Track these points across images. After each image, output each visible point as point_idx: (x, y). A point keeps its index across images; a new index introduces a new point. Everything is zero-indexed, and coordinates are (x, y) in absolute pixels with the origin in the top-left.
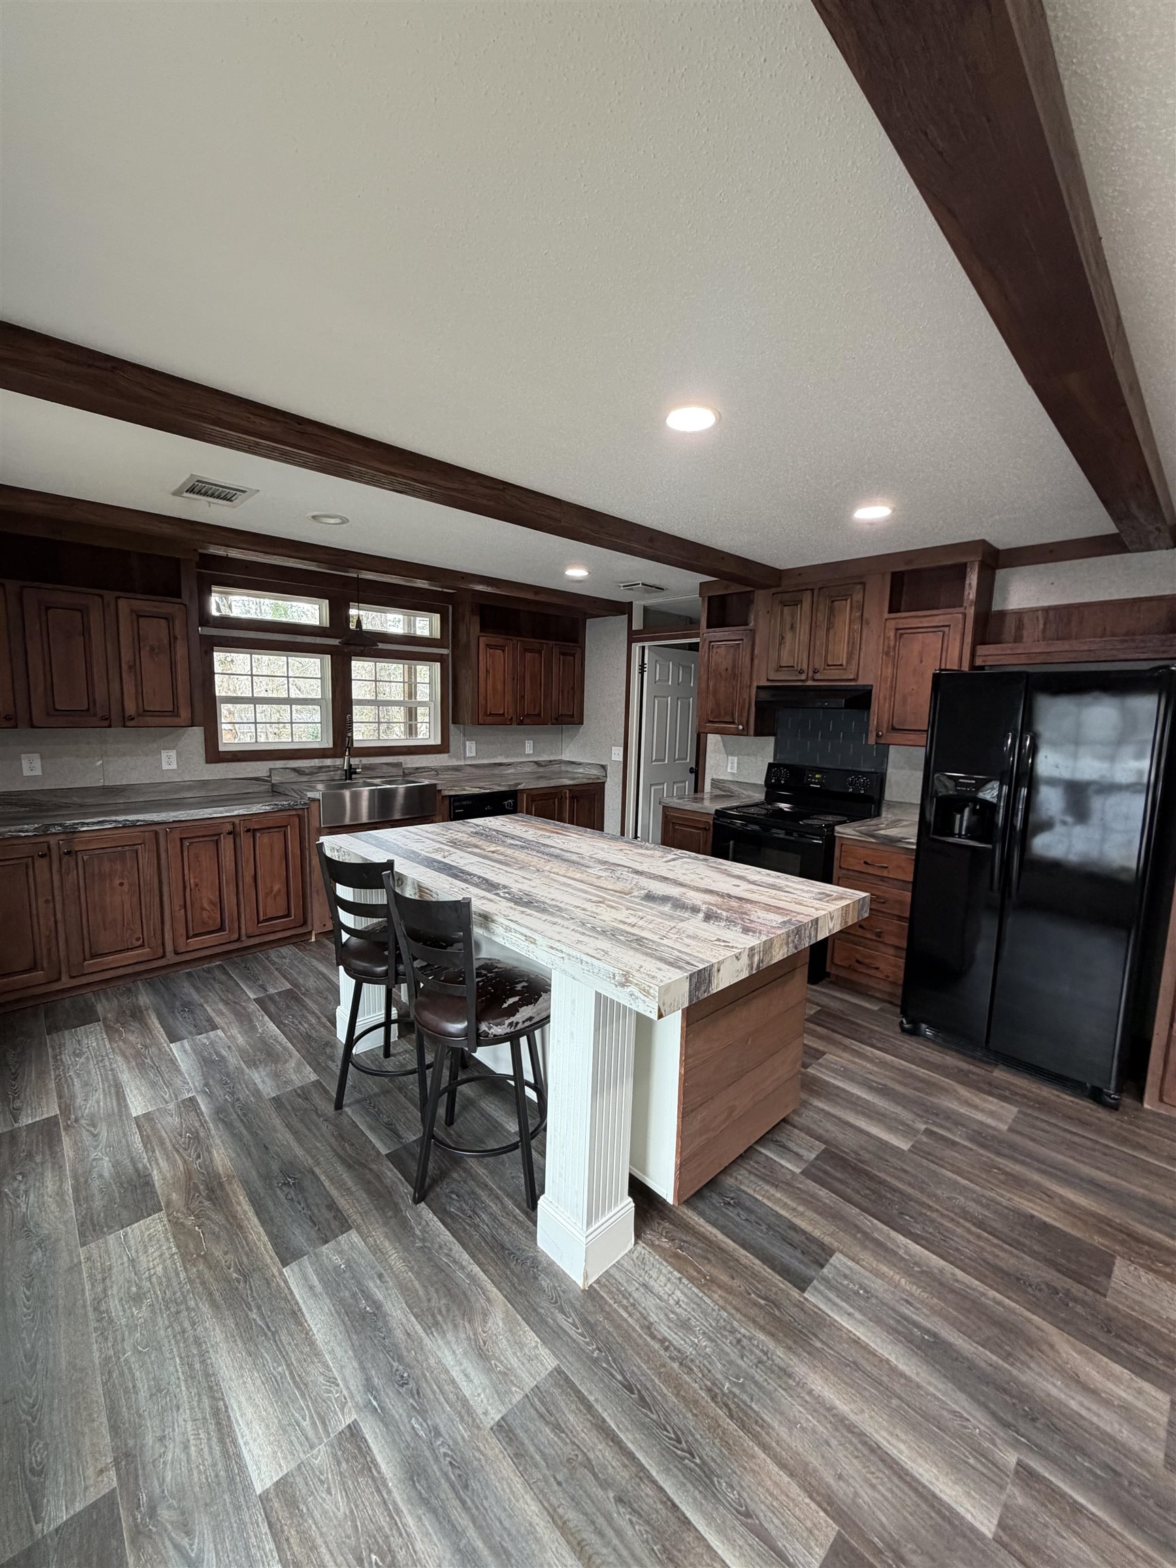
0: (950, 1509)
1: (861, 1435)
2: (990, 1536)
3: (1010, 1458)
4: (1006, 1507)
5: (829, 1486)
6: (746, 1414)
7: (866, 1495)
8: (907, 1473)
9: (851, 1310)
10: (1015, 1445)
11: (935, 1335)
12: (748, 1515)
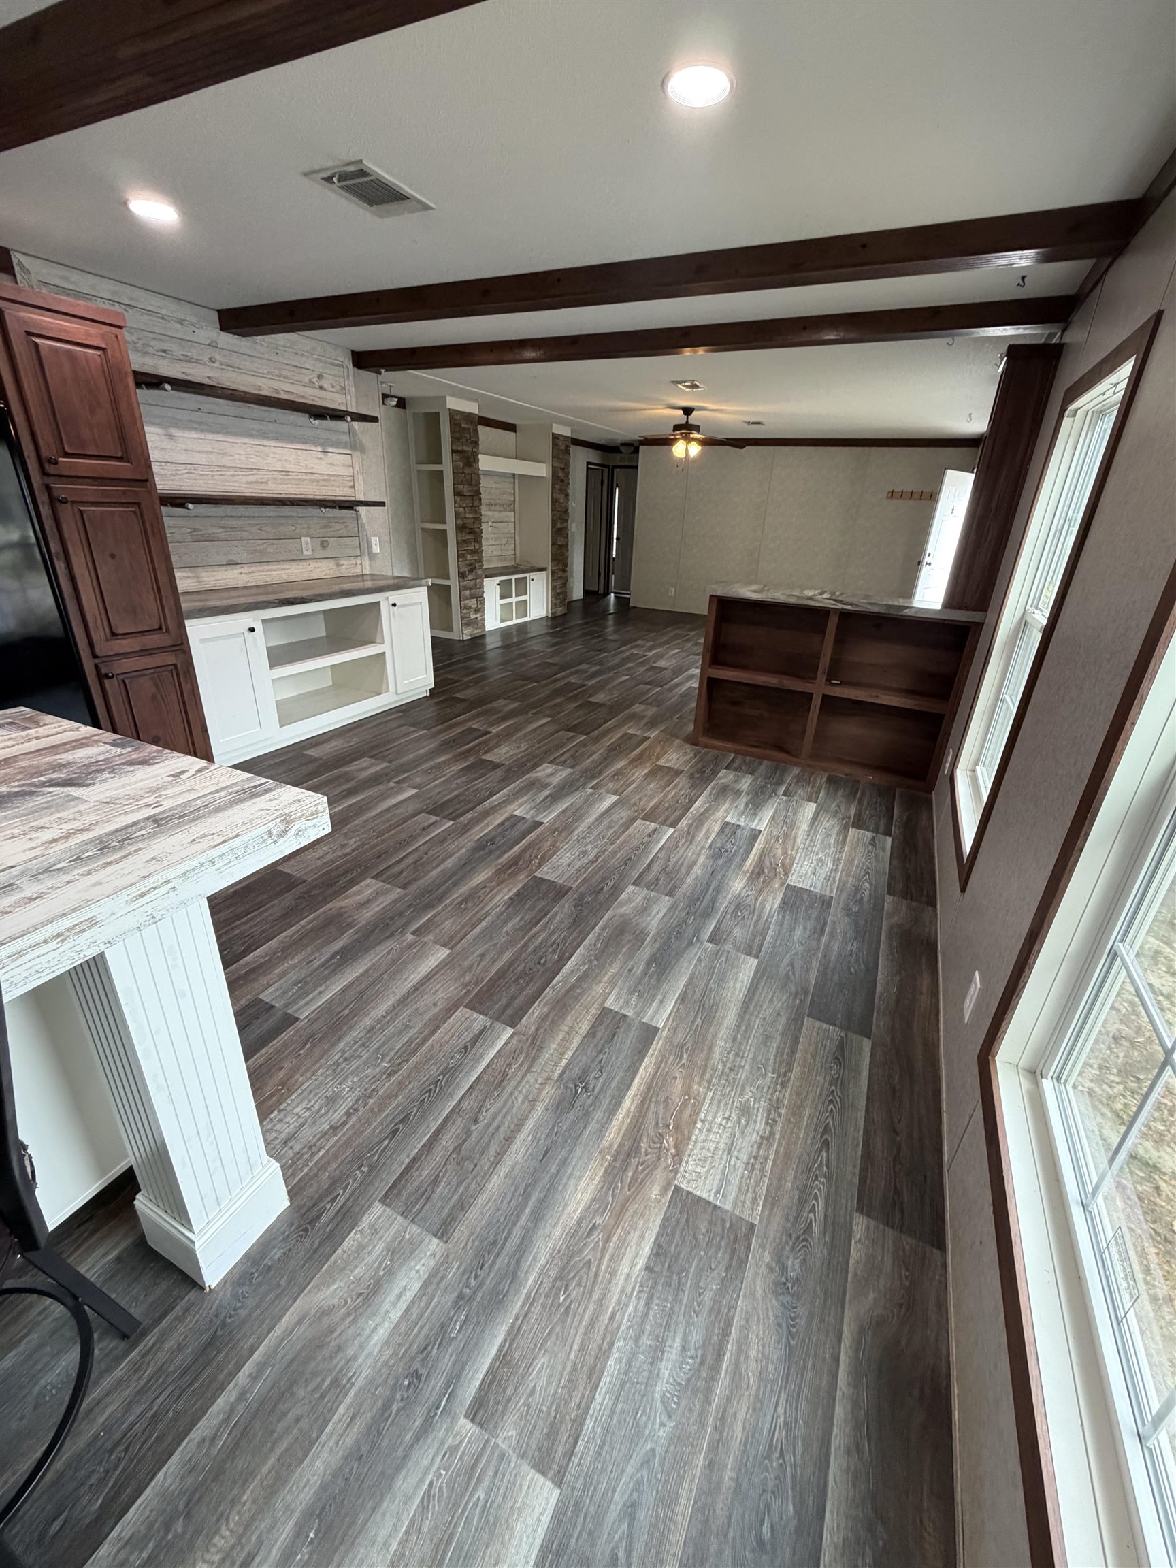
0: (441, 962)
1: (409, 994)
2: (449, 951)
3: (410, 938)
4: (436, 942)
5: (441, 1010)
6: (404, 1052)
7: (441, 994)
8: (426, 976)
9: (317, 992)
10: (403, 933)
11: (336, 953)
12: (466, 1048)
